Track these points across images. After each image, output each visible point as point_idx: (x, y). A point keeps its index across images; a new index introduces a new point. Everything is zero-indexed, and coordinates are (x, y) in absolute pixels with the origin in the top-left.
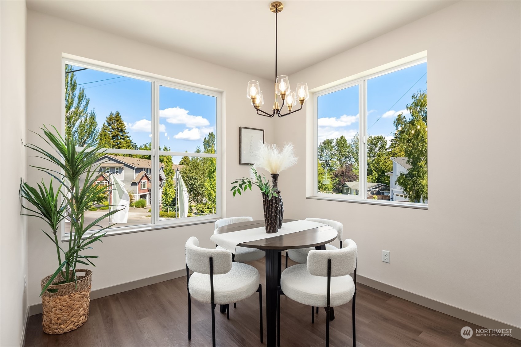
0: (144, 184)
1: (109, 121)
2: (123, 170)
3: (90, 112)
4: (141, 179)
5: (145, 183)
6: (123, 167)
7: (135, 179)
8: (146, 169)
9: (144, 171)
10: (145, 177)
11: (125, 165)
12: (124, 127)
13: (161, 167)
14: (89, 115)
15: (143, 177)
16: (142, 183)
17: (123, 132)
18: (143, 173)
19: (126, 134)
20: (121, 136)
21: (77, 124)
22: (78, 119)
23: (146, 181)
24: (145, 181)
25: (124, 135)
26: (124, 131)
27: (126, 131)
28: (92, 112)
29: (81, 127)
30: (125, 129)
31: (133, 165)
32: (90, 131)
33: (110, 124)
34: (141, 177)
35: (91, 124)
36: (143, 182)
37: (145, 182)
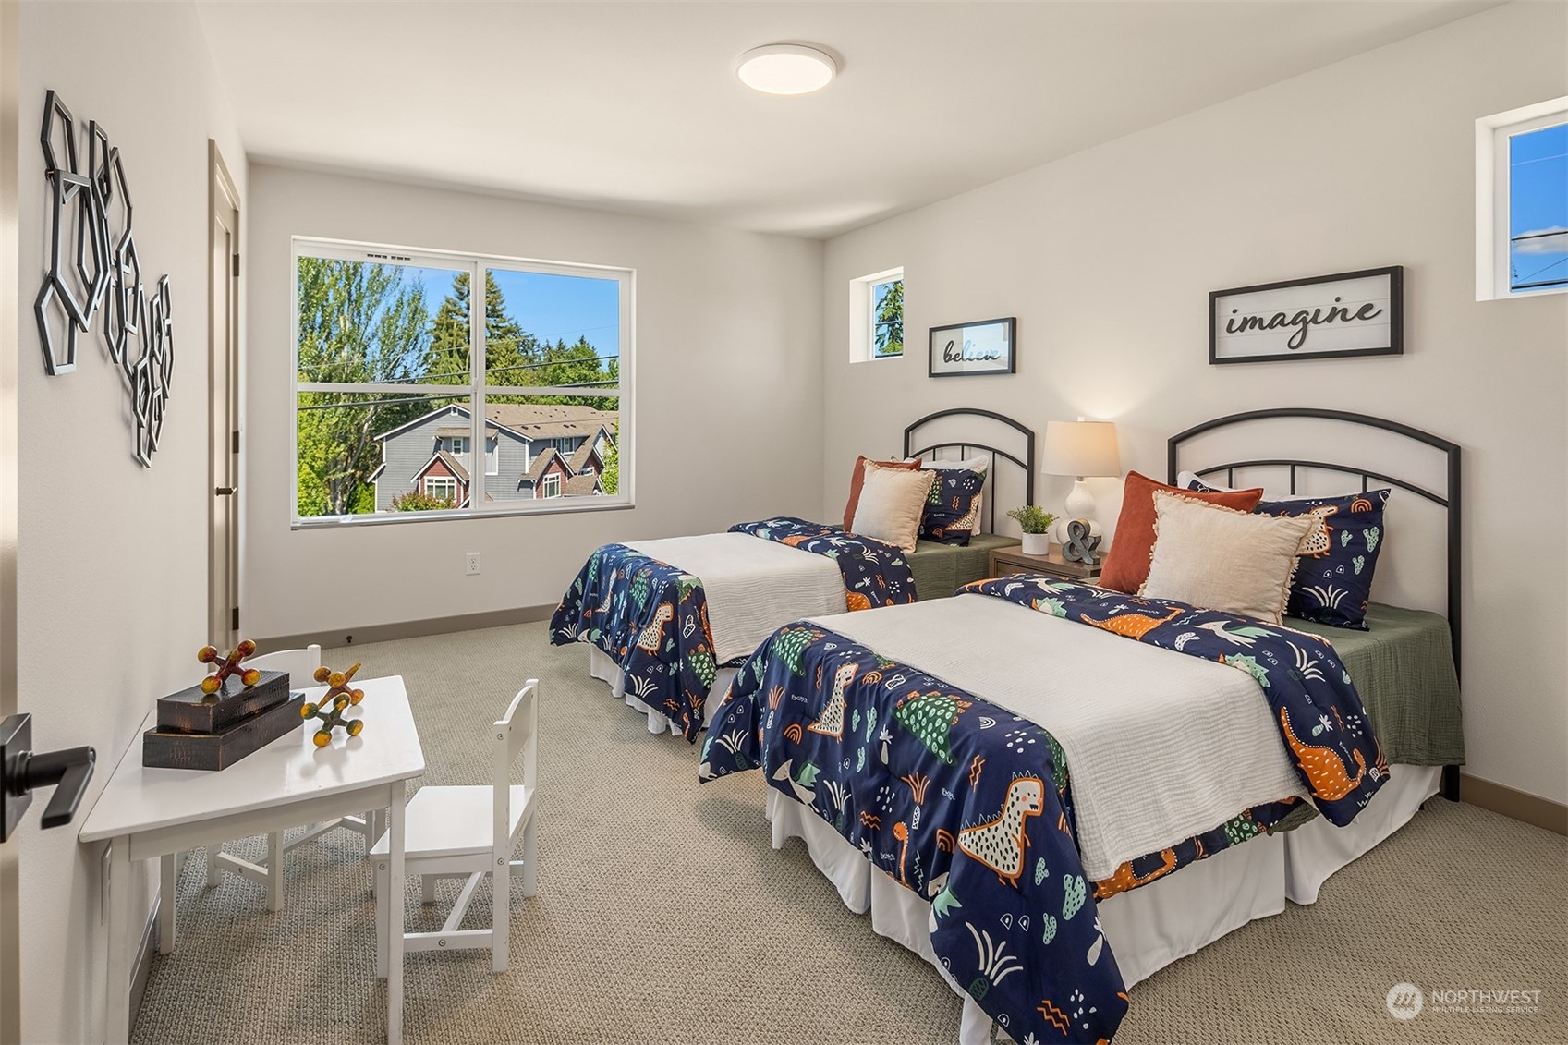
0: (552, 486)
1: (459, 286)
2: (497, 447)
3: (412, 283)
4: (545, 472)
5: (556, 481)
6: (496, 438)
7: (527, 471)
8: (559, 440)
9: (554, 446)
10: (555, 465)
11: (502, 431)
12: (502, 303)
13: (600, 430)
14: (408, 289)
15: (550, 465)
16: (548, 482)
17: (498, 317)
18: (550, 452)
19: (504, 322)
20: (493, 327)
21: (378, 316)
22: (378, 302)
23: (559, 474)
24: (554, 475)
25: (500, 325)
26: (499, 313)
27: (504, 313)
28: (417, 282)
29: (388, 322)
30: (503, 309)
31: (523, 431)
32: (410, 336)
33: (462, 294)
34: (544, 467)
35: (414, 315)
36: (551, 479)
37: (554, 479)
